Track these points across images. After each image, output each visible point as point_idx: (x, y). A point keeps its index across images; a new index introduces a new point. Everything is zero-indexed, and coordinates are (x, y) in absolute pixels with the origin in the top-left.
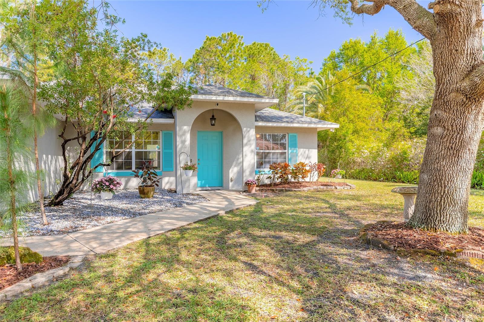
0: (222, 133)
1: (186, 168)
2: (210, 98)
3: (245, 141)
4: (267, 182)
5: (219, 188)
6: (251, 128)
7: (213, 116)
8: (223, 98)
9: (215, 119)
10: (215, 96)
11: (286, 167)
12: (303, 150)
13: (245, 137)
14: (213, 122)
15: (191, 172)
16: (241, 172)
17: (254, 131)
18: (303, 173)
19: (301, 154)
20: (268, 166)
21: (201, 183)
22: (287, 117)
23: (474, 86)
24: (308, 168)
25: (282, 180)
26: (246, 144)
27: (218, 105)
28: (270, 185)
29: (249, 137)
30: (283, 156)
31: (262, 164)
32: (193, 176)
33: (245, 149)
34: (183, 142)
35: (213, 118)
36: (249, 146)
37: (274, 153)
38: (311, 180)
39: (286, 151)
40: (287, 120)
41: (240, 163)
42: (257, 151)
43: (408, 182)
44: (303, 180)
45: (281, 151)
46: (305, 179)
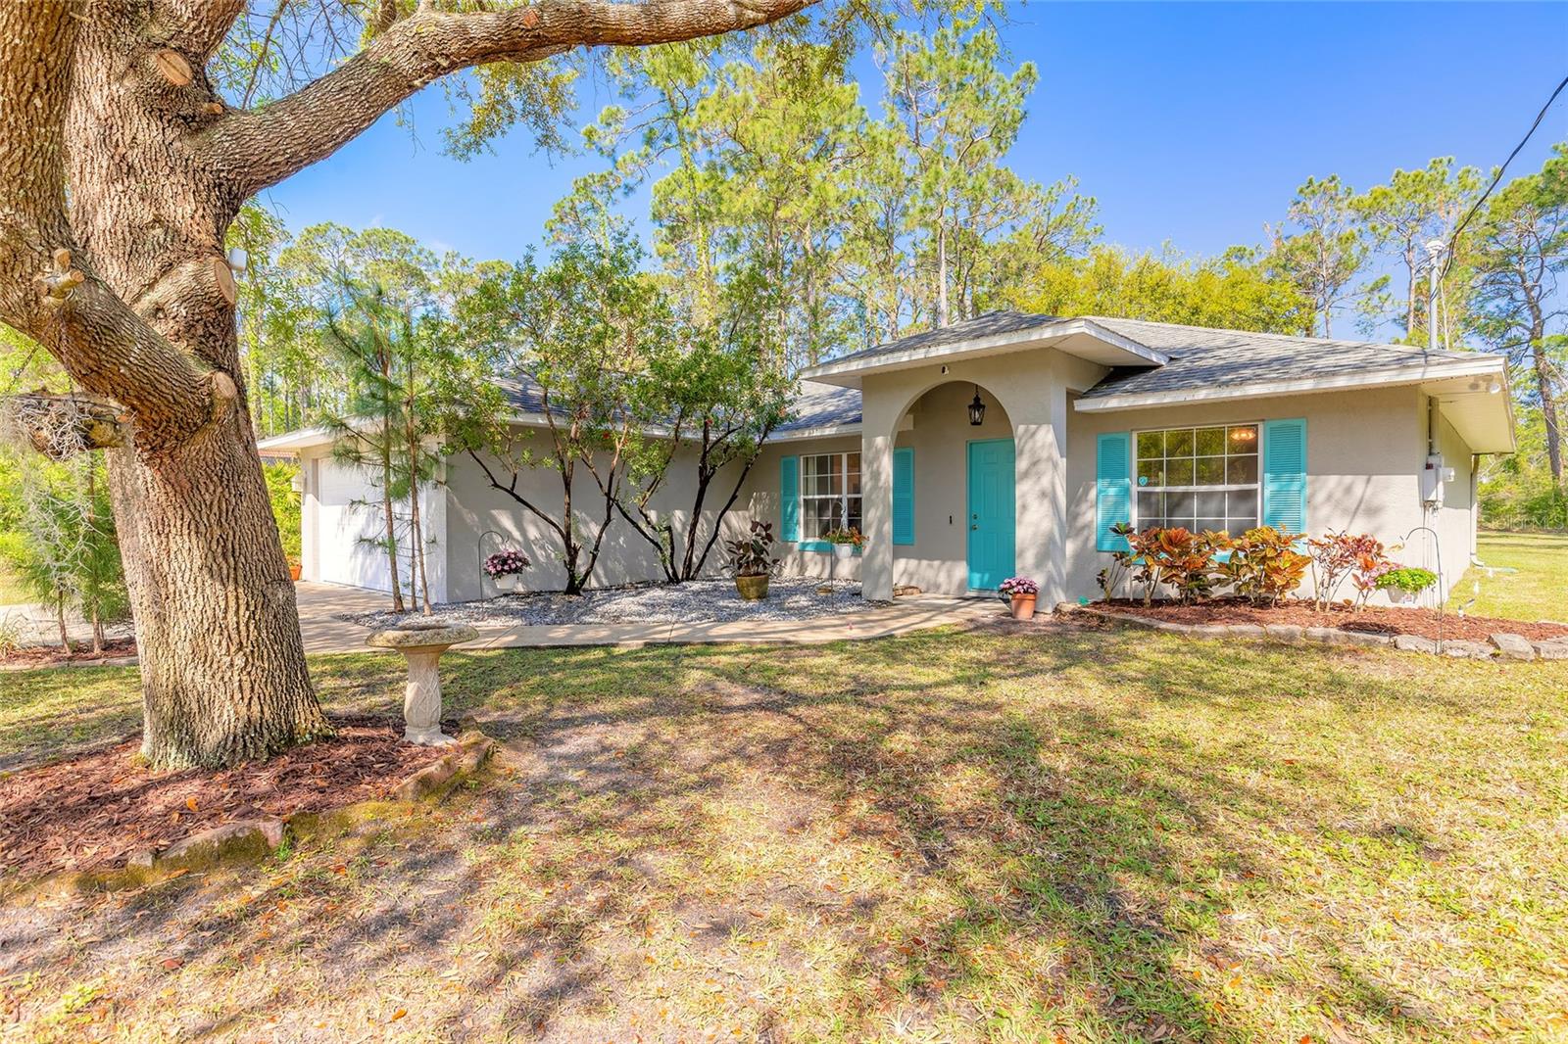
2: (897, 361)
3: (1022, 465)
6: (1040, 425)
7: (977, 399)
8: (910, 356)
9: (984, 407)
10: (907, 353)
12: (1339, 483)
13: (1021, 452)
14: (976, 416)
17: (1048, 431)
19: (1329, 497)
26: (1026, 474)
27: (943, 370)
29: (1033, 452)
30: (1244, 507)
34: (876, 476)
35: (976, 406)
36: (1034, 479)
37: (1205, 497)
39: (1258, 486)
42: (1140, 489)
45: (1234, 487)
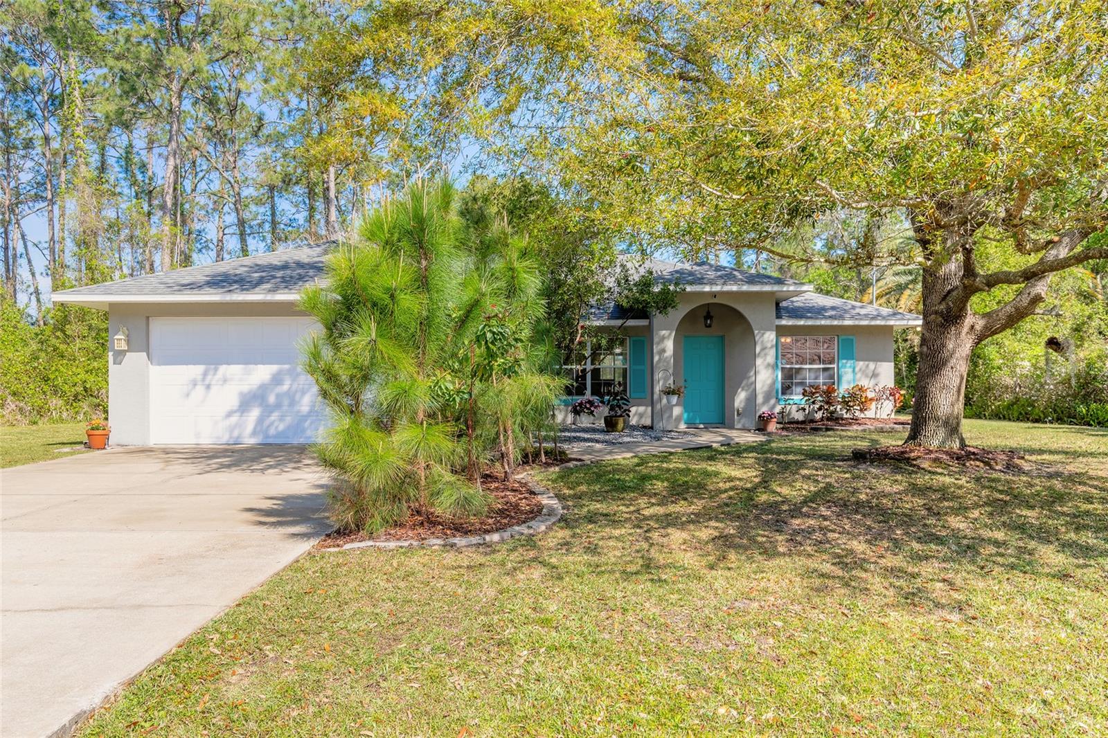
0: (722, 337)
1: (669, 392)
2: (703, 289)
4: (799, 416)
5: (718, 425)
6: (768, 330)
7: (708, 313)
8: (723, 288)
9: (712, 317)
11: (829, 392)
12: (866, 364)
13: (758, 343)
14: (709, 322)
15: (674, 399)
16: (752, 398)
17: (773, 334)
18: (862, 403)
20: (799, 390)
21: (688, 416)
22: (833, 308)
23: (949, 309)
24: (870, 395)
25: (823, 413)
26: (760, 354)
27: (715, 297)
28: (803, 422)
29: (764, 342)
30: (828, 375)
31: (789, 387)
32: (677, 405)
33: (759, 362)
34: (663, 351)
35: (708, 316)
36: (765, 356)
37: (811, 370)
38: (878, 416)
39: (835, 366)
40: (833, 313)
41: (752, 384)
42: (783, 366)
43: (1099, 423)
44: (862, 416)
45: (824, 366)
46: (866, 412)
